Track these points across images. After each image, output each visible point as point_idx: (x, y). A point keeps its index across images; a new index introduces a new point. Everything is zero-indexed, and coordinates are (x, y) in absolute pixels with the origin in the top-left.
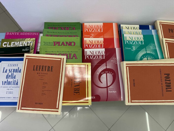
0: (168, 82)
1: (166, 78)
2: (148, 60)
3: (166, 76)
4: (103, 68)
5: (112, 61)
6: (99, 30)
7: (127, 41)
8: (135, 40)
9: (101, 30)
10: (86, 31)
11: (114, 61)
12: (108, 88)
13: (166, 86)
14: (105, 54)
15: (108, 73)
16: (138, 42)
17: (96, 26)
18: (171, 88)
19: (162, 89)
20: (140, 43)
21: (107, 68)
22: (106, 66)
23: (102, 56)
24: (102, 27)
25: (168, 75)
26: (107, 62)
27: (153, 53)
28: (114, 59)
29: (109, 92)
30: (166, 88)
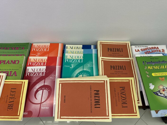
0: (97, 98)
1: (96, 94)
2: (83, 76)
3: (96, 92)
4: (40, 85)
5: (51, 78)
6: (45, 50)
7: (68, 59)
8: (75, 59)
9: (47, 49)
10: (34, 50)
11: (52, 78)
12: (42, 104)
13: (95, 102)
14: (45, 72)
15: (45, 89)
16: (77, 60)
17: (43, 46)
18: (100, 105)
19: (91, 105)
20: (79, 61)
21: (45, 84)
22: (44, 82)
23: (43, 73)
24: (48, 46)
25: (98, 91)
26: (46, 79)
27: (89, 71)
28: (53, 76)
29: (42, 108)
30: (95, 105)
